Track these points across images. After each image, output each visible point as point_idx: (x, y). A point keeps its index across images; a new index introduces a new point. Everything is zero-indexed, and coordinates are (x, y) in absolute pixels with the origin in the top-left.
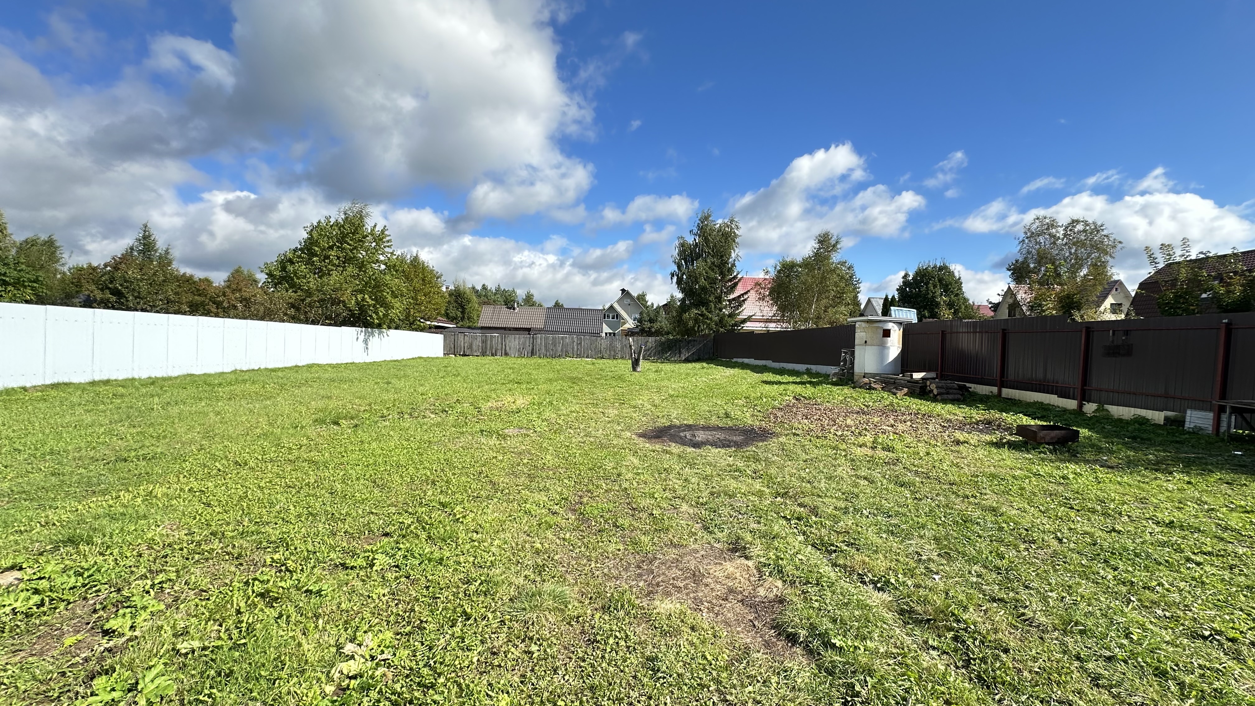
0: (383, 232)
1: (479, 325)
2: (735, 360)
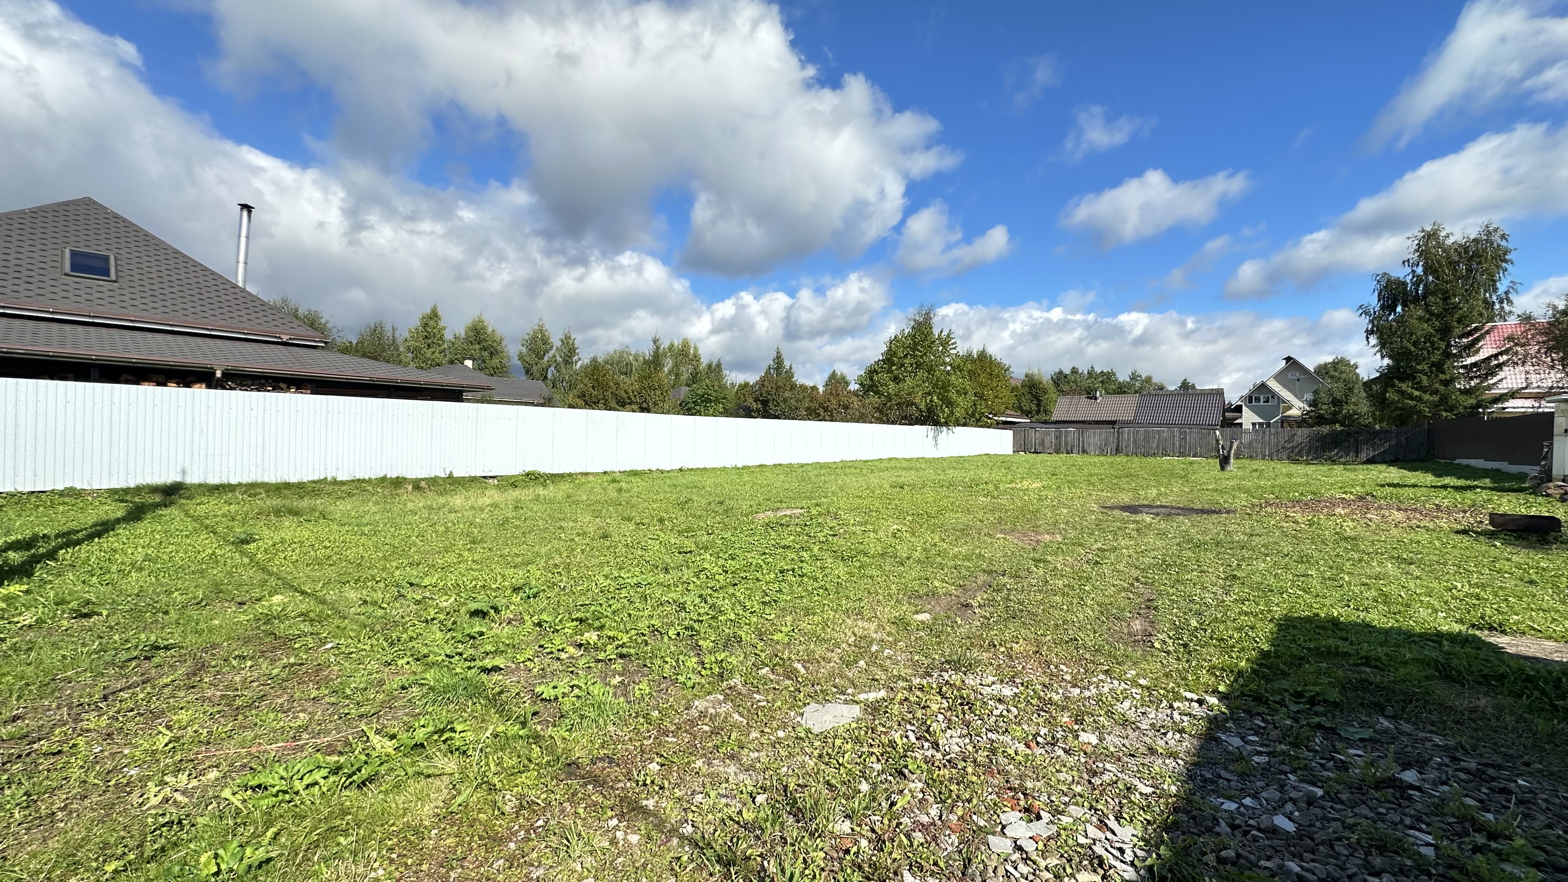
0: (948, 336)
1: (1054, 419)
2: (1457, 461)
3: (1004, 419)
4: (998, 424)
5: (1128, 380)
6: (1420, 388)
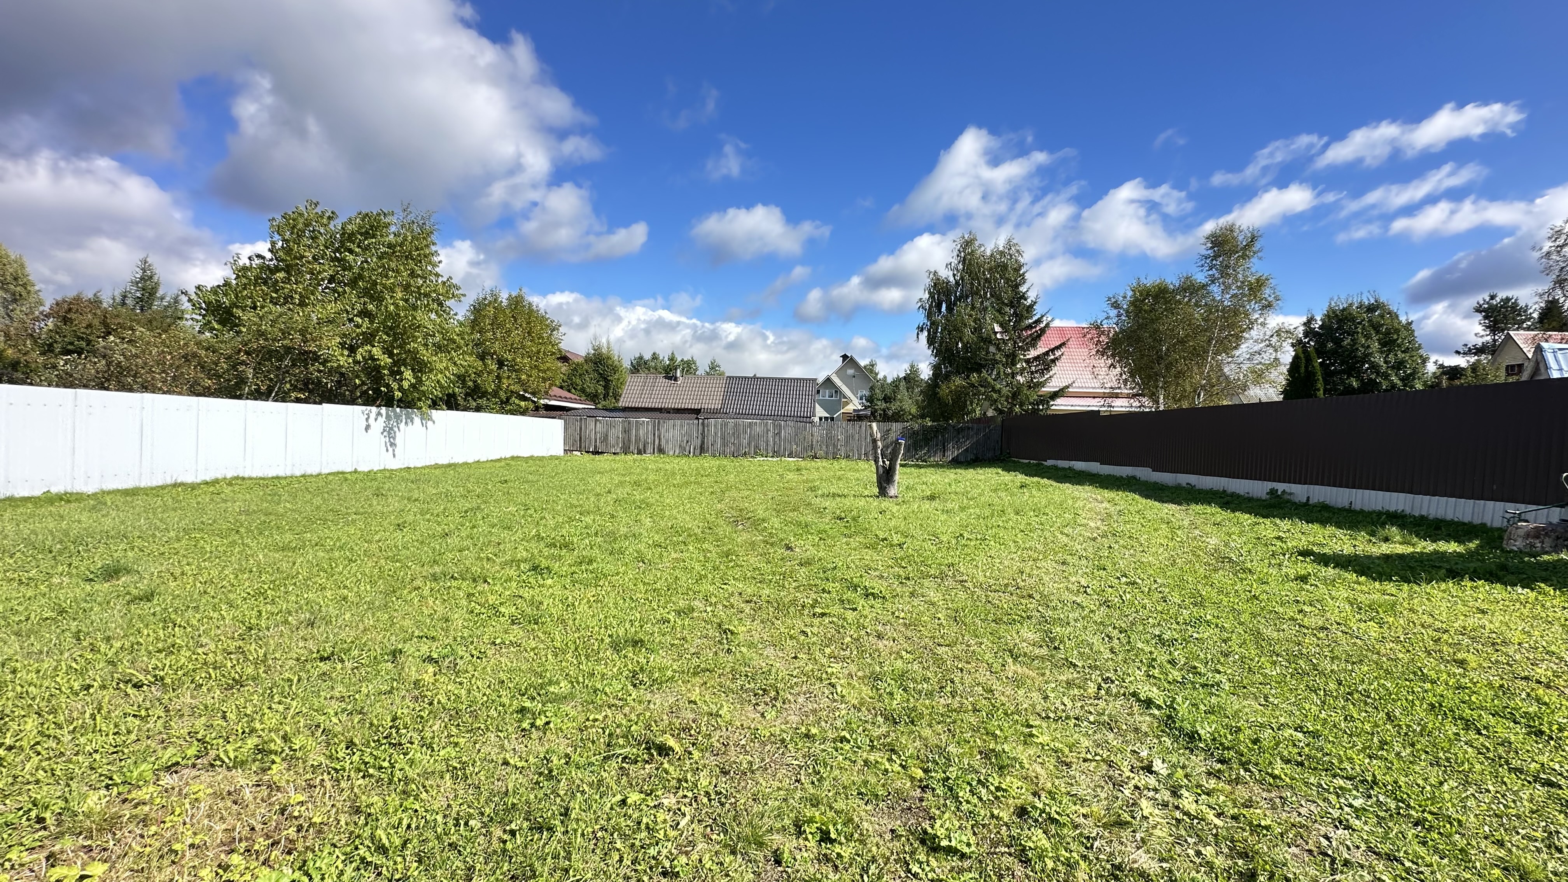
1: (620, 404)
3: (548, 402)
4: (538, 408)
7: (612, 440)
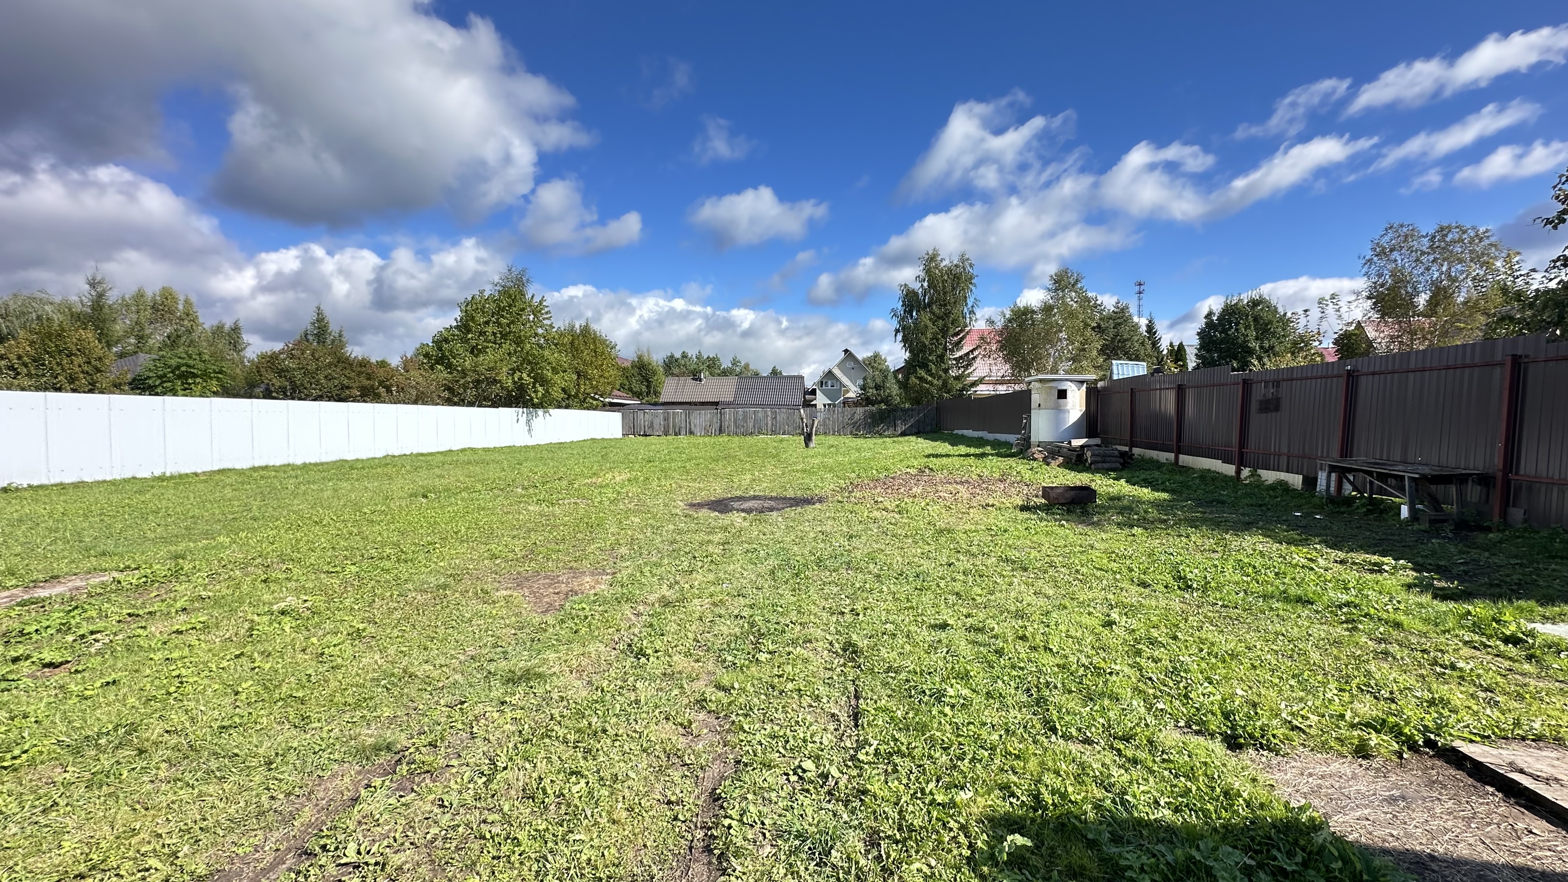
0: (541, 303)
1: (661, 400)
2: (955, 432)
3: (611, 400)
4: (604, 405)
5: (730, 366)
6: (931, 375)
7: (656, 427)
